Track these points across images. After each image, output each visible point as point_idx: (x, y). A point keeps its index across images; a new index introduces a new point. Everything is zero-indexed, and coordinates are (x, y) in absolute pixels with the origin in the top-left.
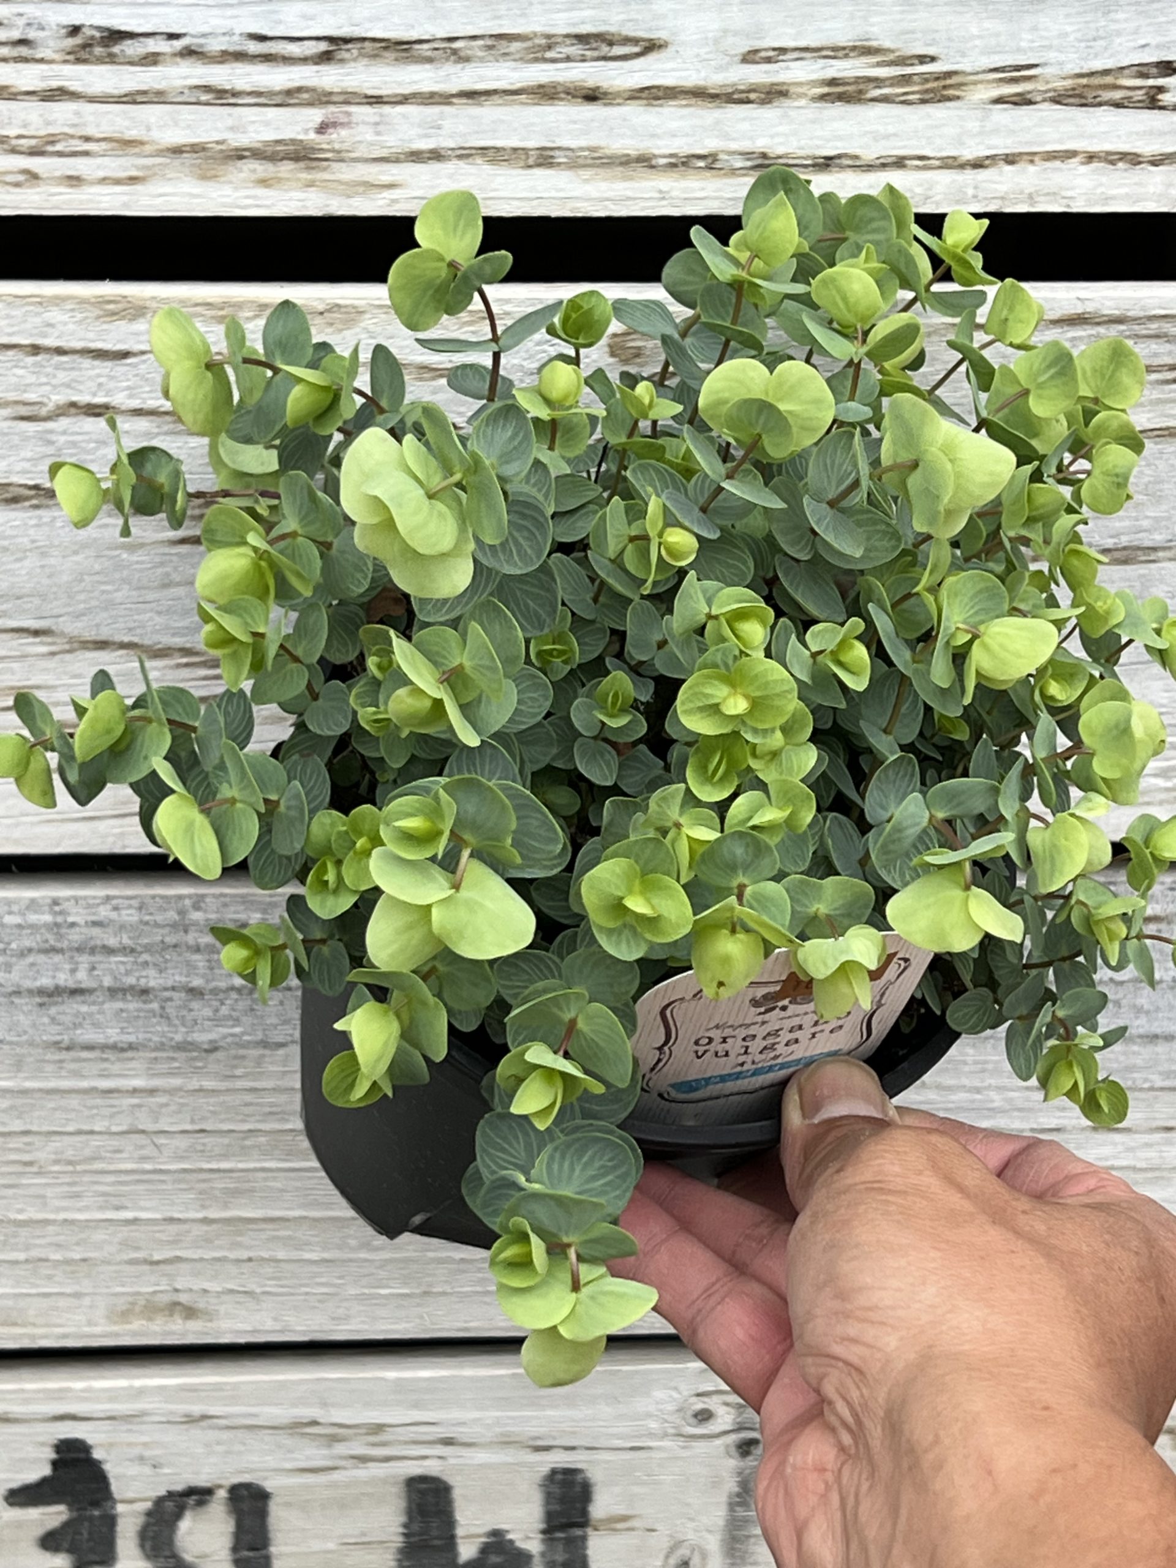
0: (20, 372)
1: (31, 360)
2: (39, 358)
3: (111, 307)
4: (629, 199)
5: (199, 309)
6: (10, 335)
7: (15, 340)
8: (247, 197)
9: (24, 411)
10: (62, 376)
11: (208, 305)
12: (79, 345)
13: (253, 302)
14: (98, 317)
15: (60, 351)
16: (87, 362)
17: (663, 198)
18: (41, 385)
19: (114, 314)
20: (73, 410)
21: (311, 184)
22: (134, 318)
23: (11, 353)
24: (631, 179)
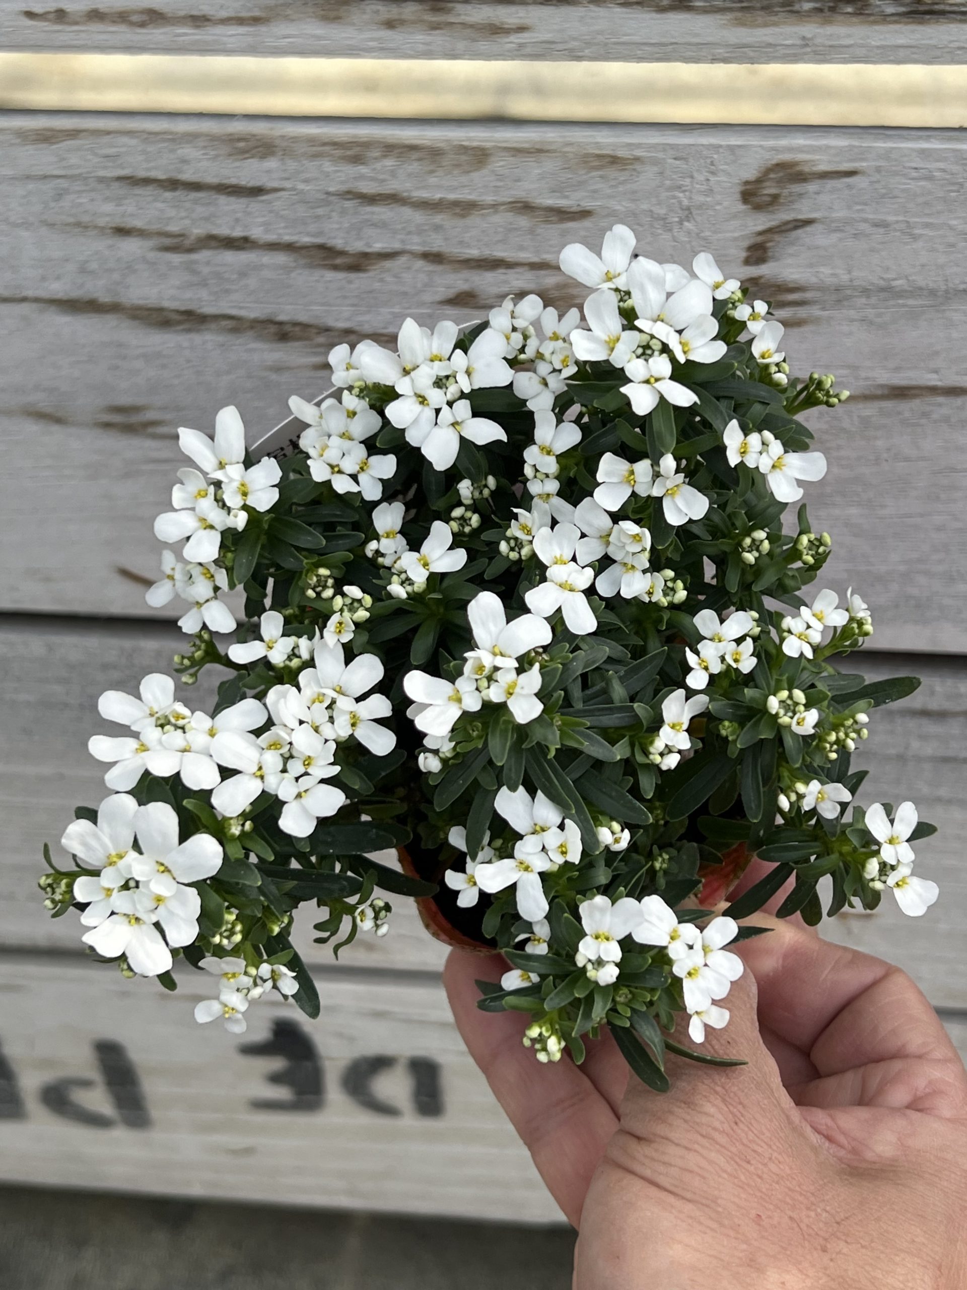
0: (159, 205)
1: (168, 195)
2: (177, 193)
3: (242, 144)
4: (770, 45)
5: (327, 148)
6: (148, 169)
7: (154, 174)
8: (372, 39)
9: (168, 241)
10: (200, 210)
11: (335, 144)
12: (214, 180)
13: (379, 142)
14: (230, 155)
15: (196, 186)
16: (223, 200)
17: (807, 45)
18: (182, 218)
19: (243, 152)
20: (213, 243)
21: (435, 27)
22: (263, 157)
23: (150, 188)
24: (775, 24)
